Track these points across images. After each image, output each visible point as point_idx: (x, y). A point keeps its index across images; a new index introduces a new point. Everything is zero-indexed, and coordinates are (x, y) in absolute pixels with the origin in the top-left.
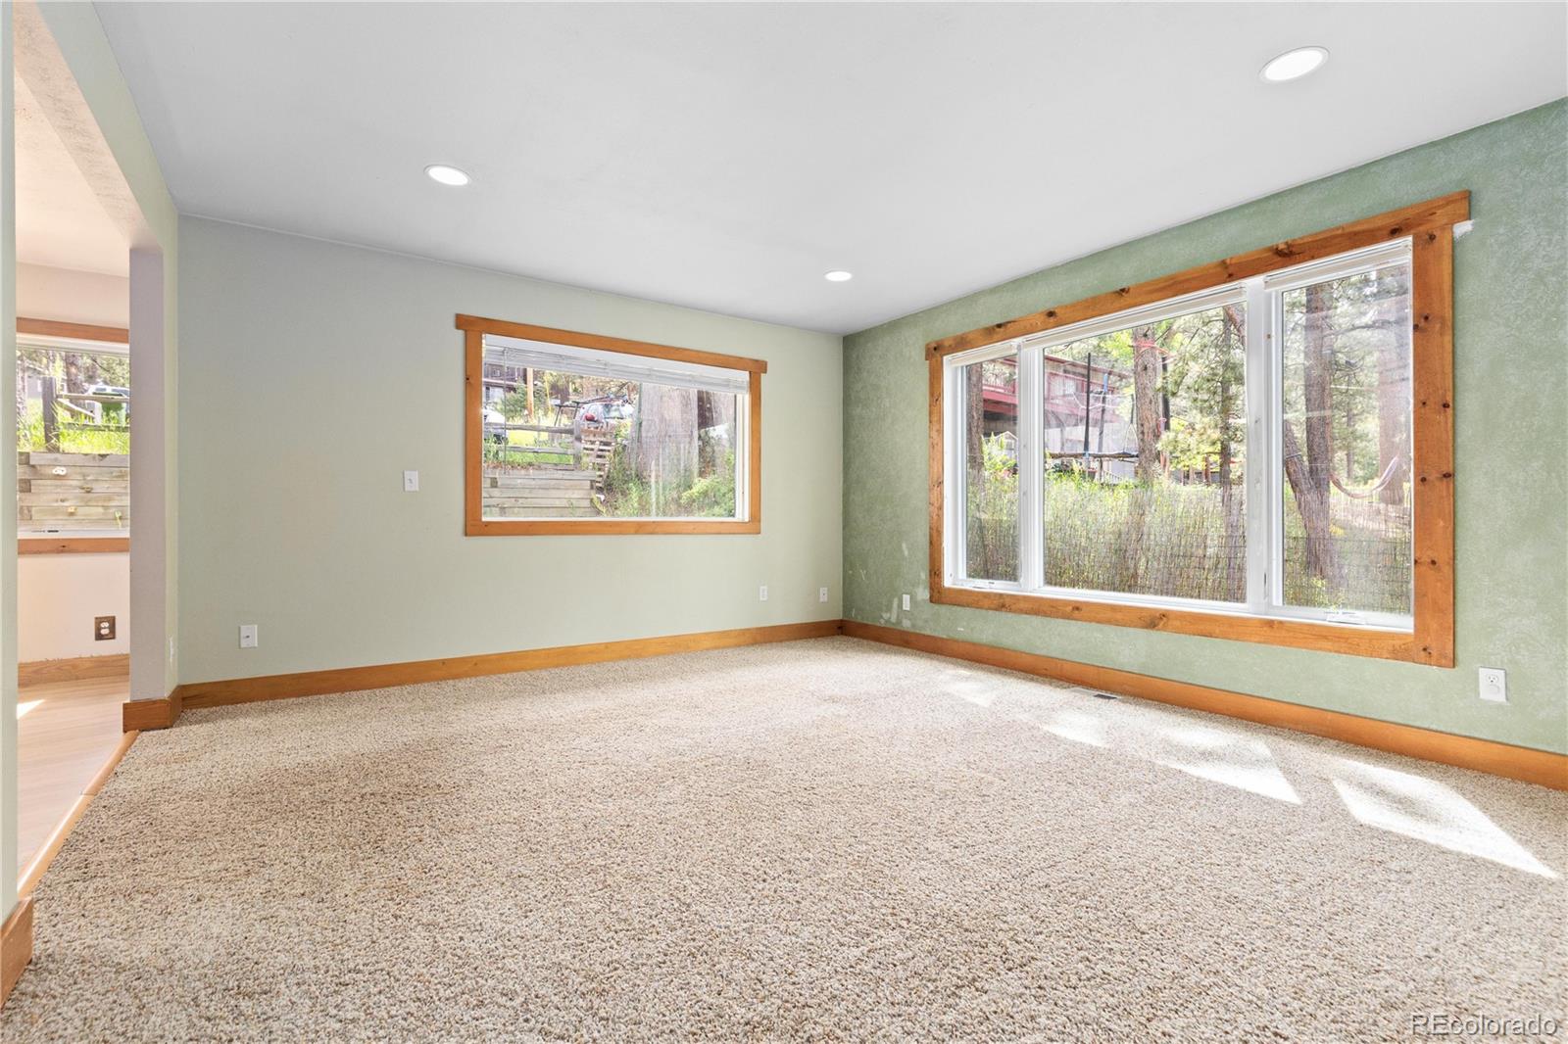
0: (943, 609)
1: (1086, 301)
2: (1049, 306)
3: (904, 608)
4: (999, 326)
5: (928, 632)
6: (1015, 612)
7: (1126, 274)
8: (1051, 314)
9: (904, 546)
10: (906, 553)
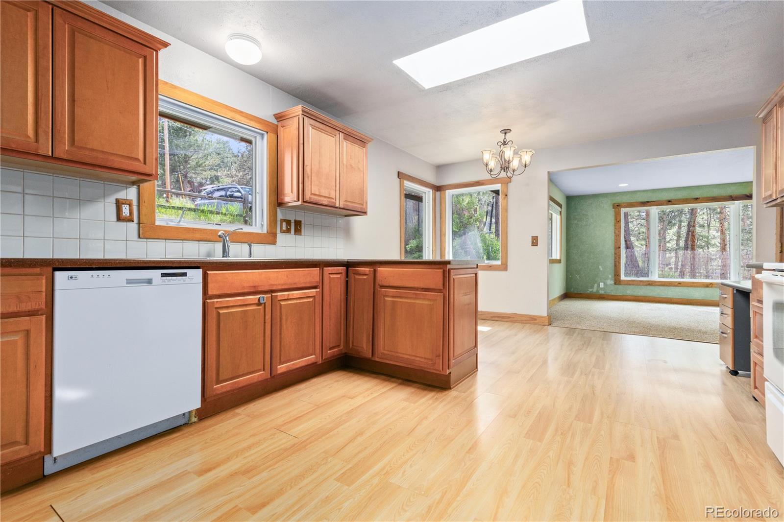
0: (620, 287)
1: (684, 199)
2: (670, 199)
3: (601, 287)
4: (648, 202)
5: (613, 294)
6: (654, 286)
7: (697, 194)
8: (669, 201)
9: (600, 267)
10: (601, 269)
